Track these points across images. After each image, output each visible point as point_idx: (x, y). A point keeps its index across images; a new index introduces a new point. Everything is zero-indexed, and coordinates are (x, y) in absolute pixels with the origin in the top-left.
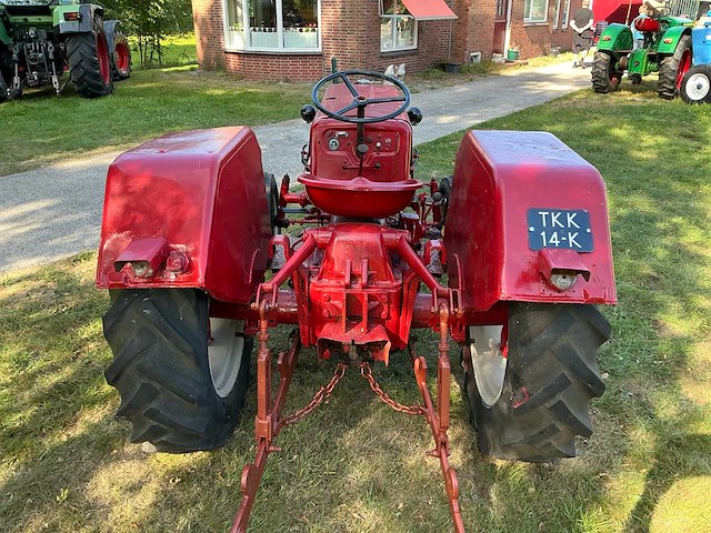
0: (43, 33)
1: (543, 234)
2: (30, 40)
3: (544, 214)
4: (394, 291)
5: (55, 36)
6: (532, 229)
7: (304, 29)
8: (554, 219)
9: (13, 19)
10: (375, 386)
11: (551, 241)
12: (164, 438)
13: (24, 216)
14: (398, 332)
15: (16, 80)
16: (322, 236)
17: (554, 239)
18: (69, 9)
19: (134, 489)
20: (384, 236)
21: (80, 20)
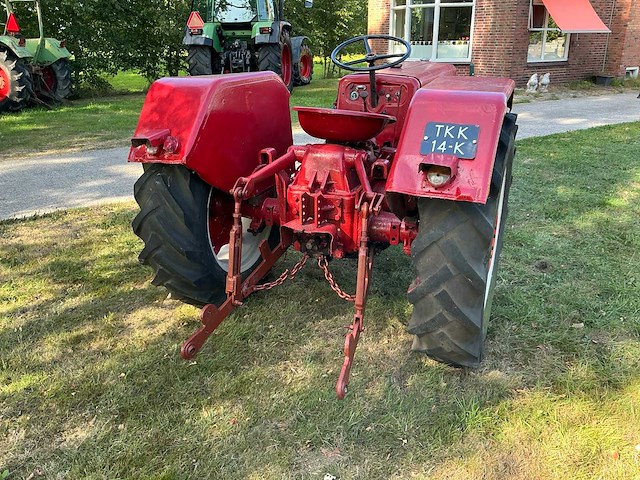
0: (245, 44)
1: (434, 142)
2: (235, 49)
3: (440, 126)
4: (347, 198)
6: (426, 138)
7: (457, 42)
8: (447, 131)
9: (225, 33)
10: (328, 276)
11: (439, 148)
12: (169, 282)
14: (352, 235)
16: (301, 152)
17: (442, 147)
18: (264, 25)
20: (346, 155)
21: (271, 33)
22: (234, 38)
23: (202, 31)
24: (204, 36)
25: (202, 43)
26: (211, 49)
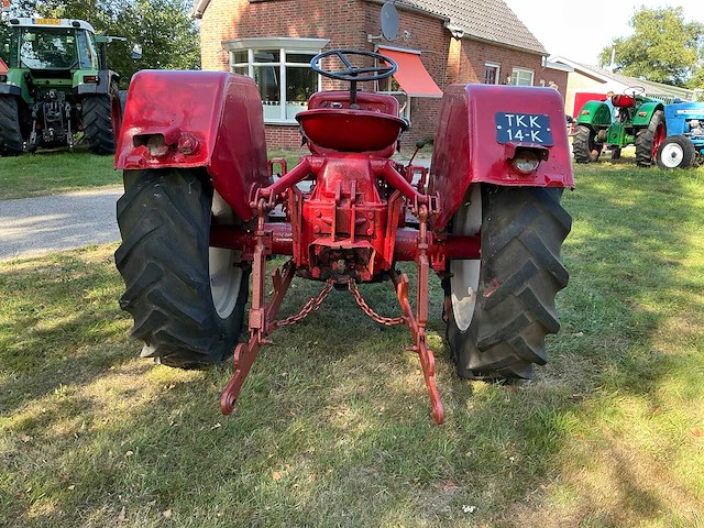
0: (62, 94)
1: (509, 131)
2: (50, 100)
3: (510, 116)
4: (379, 209)
5: (74, 97)
6: (499, 127)
8: (519, 120)
9: (36, 81)
10: (360, 300)
11: (516, 137)
13: (34, 224)
15: (33, 135)
16: (316, 162)
17: (519, 136)
18: (88, 73)
19: (129, 393)
20: (372, 162)
21: (98, 83)
22: (48, 87)
23: (6, 77)
24: (8, 83)
25: (6, 92)
26: (18, 99)
